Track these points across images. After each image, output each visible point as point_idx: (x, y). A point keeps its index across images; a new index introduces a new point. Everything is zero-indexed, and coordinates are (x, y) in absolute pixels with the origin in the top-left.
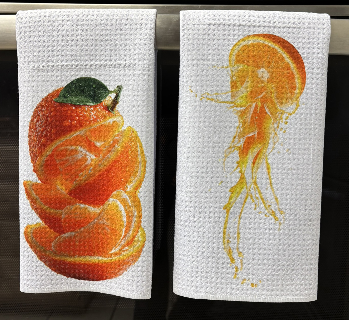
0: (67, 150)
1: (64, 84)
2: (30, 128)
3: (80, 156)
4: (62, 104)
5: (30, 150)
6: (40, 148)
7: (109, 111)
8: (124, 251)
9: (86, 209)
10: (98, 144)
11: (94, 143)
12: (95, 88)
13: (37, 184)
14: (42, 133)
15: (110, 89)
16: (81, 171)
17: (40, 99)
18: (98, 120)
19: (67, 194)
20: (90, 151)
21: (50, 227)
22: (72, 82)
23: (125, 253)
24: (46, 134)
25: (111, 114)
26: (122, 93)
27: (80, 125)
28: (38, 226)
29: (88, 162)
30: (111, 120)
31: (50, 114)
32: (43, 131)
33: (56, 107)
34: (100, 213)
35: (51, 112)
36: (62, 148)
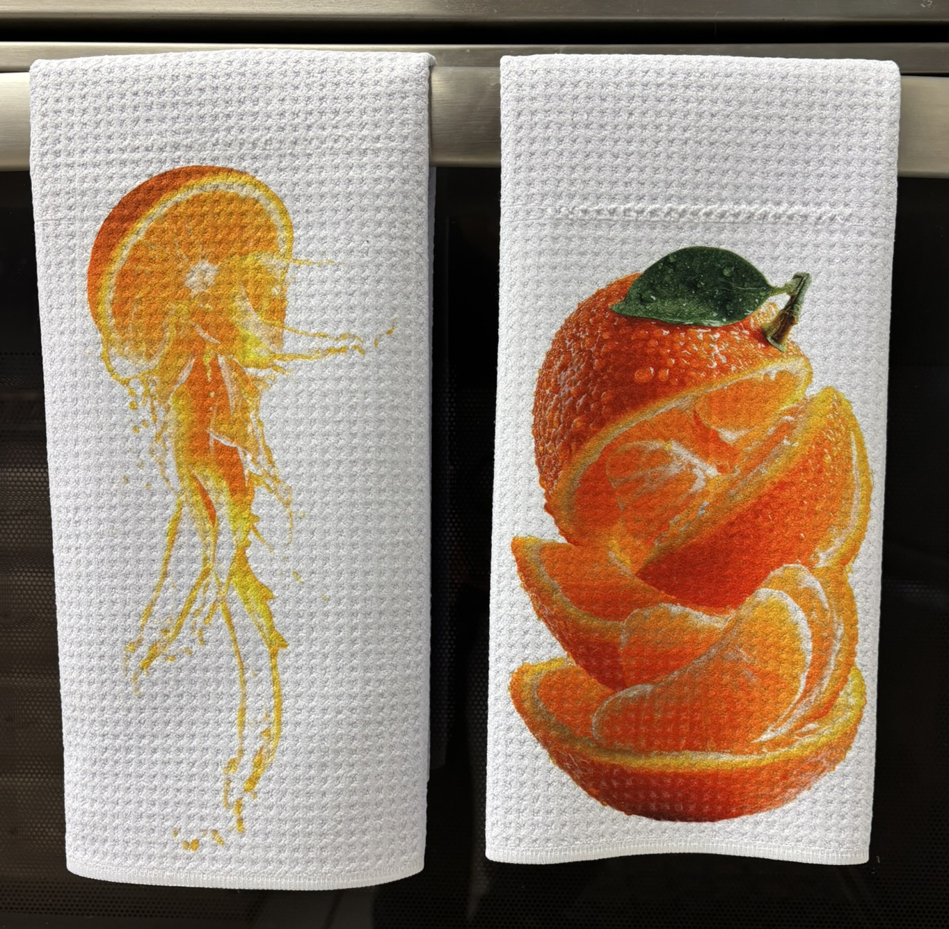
0: (640, 451)
1: (643, 264)
2: (540, 386)
3: (674, 470)
4: (633, 321)
5: (536, 449)
6: (567, 446)
7: (767, 343)
8: (803, 735)
9: (685, 617)
10: (729, 436)
11: (716, 434)
12: (729, 278)
13: (554, 547)
14: (574, 402)
15: (773, 281)
16: (678, 510)
17: (572, 305)
18: (733, 368)
19: (636, 575)
20: (705, 456)
21: (588, 668)
22: (665, 260)
23: (807, 740)
24: (586, 405)
25: (772, 350)
26: (808, 295)
27: (681, 381)
28: (555, 666)
29: (699, 485)
30: (773, 369)
31: (599, 347)
32: (579, 397)
33: (617, 328)
34: (727, 631)
35: (602, 342)
36: (629, 446)
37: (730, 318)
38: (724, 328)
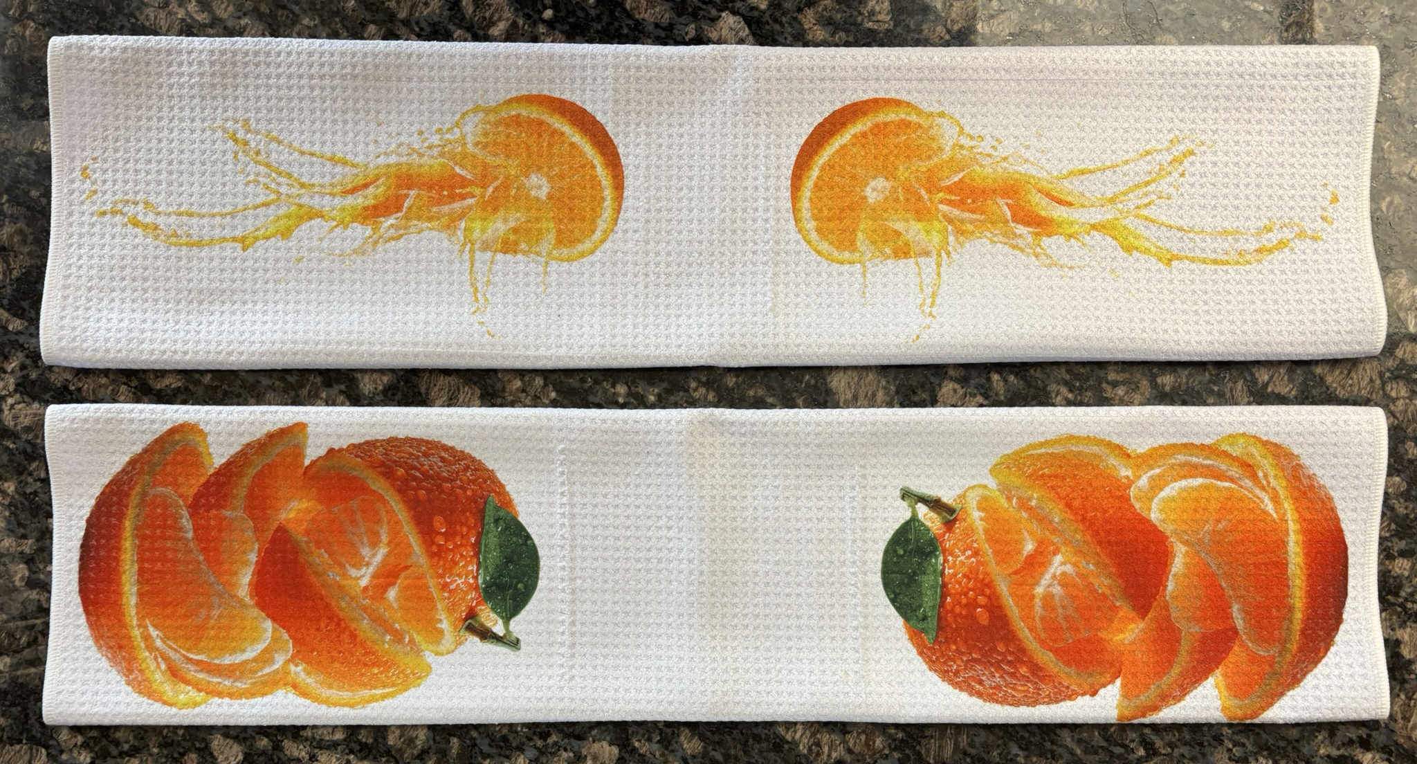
11: (393, 584)
37: (485, 590)
38: (477, 585)
